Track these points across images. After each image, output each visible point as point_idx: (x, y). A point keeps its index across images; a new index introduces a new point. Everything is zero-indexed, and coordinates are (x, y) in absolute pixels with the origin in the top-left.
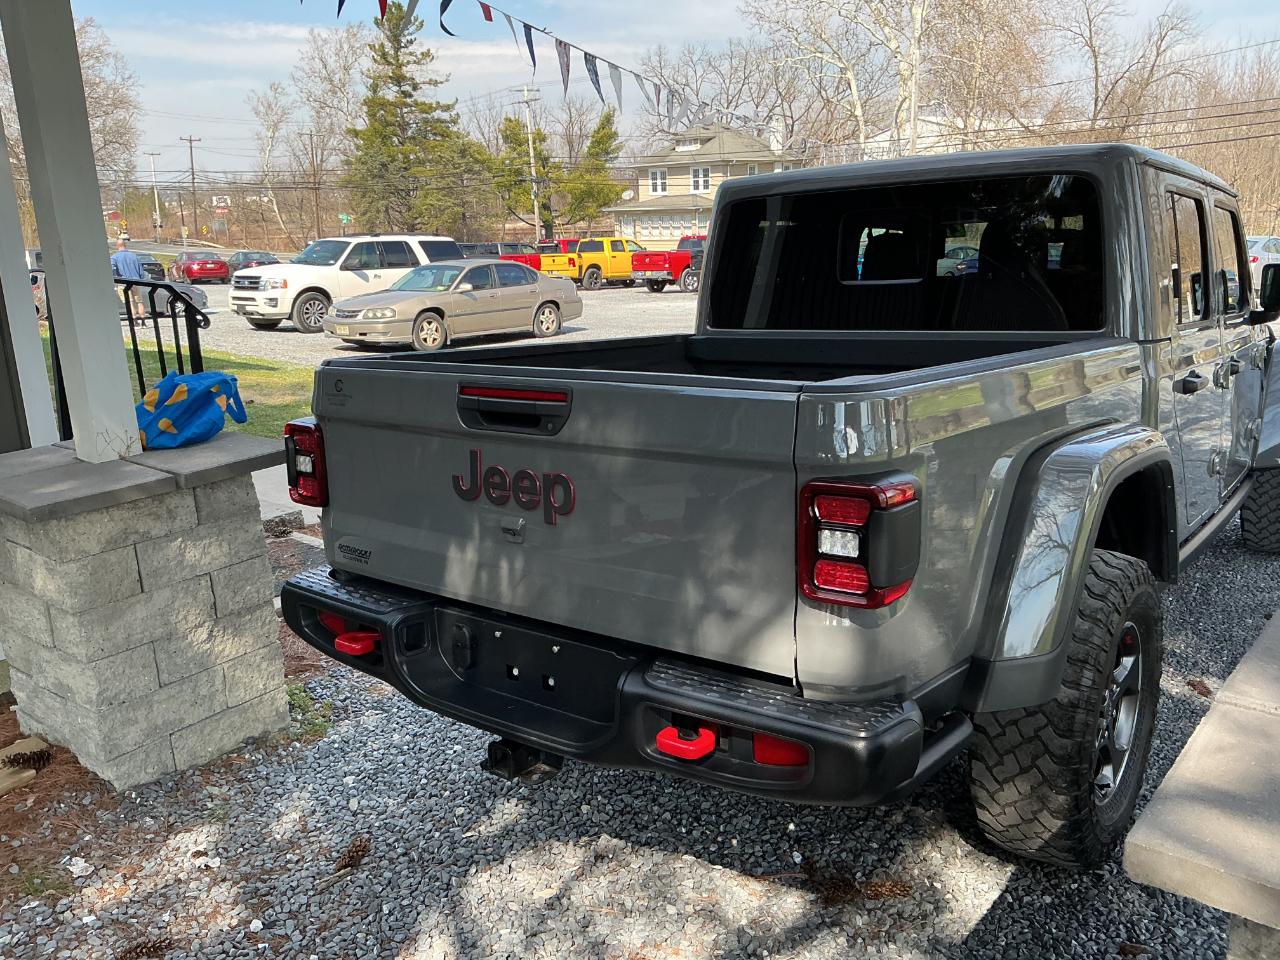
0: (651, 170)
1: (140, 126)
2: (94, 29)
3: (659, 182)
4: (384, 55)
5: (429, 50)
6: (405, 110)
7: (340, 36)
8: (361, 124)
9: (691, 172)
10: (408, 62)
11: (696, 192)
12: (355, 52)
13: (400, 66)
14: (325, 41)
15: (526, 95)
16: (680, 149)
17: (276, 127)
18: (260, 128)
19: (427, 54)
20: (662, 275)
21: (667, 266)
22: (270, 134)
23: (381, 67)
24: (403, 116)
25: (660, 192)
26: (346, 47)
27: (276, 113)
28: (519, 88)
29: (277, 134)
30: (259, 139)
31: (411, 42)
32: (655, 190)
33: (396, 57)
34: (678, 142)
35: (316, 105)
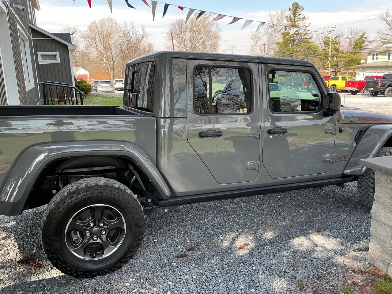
0: (372, 53)
1: (220, 43)
2: (211, 17)
3: (375, 57)
4: (290, 19)
5: (305, 17)
6: (295, 36)
7: (278, 14)
8: (281, 40)
9: (388, 53)
10: (298, 21)
11: (389, 60)
12: (282, 19)
13: (295, 22)
14: (274, 16)
15: (330, 29)
16: (384, 46)
17: (257, 42)
18: (252, 43)
19: (304, 18)
20: (355, 89)
21: (357, 86)
22: (255, 45)
23: (290, 23)
24: (294, 38)
25: (375, 60)
26: (280, 17)
27: (257, 38)
28: (328, 27)
29: (257, 44)
30: (252, 46)
31: (300, 14)
32: (373, 60)
33: (294, 20)
34: (384, 43)
35: (269, 35)
